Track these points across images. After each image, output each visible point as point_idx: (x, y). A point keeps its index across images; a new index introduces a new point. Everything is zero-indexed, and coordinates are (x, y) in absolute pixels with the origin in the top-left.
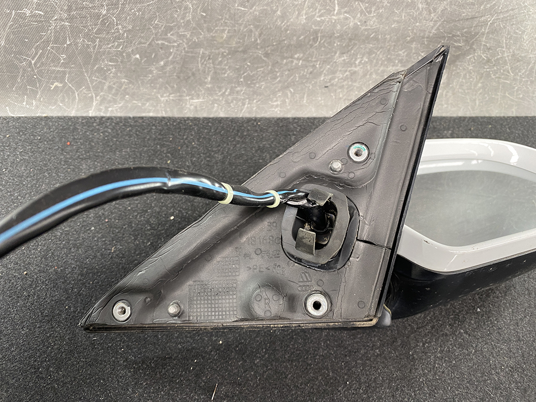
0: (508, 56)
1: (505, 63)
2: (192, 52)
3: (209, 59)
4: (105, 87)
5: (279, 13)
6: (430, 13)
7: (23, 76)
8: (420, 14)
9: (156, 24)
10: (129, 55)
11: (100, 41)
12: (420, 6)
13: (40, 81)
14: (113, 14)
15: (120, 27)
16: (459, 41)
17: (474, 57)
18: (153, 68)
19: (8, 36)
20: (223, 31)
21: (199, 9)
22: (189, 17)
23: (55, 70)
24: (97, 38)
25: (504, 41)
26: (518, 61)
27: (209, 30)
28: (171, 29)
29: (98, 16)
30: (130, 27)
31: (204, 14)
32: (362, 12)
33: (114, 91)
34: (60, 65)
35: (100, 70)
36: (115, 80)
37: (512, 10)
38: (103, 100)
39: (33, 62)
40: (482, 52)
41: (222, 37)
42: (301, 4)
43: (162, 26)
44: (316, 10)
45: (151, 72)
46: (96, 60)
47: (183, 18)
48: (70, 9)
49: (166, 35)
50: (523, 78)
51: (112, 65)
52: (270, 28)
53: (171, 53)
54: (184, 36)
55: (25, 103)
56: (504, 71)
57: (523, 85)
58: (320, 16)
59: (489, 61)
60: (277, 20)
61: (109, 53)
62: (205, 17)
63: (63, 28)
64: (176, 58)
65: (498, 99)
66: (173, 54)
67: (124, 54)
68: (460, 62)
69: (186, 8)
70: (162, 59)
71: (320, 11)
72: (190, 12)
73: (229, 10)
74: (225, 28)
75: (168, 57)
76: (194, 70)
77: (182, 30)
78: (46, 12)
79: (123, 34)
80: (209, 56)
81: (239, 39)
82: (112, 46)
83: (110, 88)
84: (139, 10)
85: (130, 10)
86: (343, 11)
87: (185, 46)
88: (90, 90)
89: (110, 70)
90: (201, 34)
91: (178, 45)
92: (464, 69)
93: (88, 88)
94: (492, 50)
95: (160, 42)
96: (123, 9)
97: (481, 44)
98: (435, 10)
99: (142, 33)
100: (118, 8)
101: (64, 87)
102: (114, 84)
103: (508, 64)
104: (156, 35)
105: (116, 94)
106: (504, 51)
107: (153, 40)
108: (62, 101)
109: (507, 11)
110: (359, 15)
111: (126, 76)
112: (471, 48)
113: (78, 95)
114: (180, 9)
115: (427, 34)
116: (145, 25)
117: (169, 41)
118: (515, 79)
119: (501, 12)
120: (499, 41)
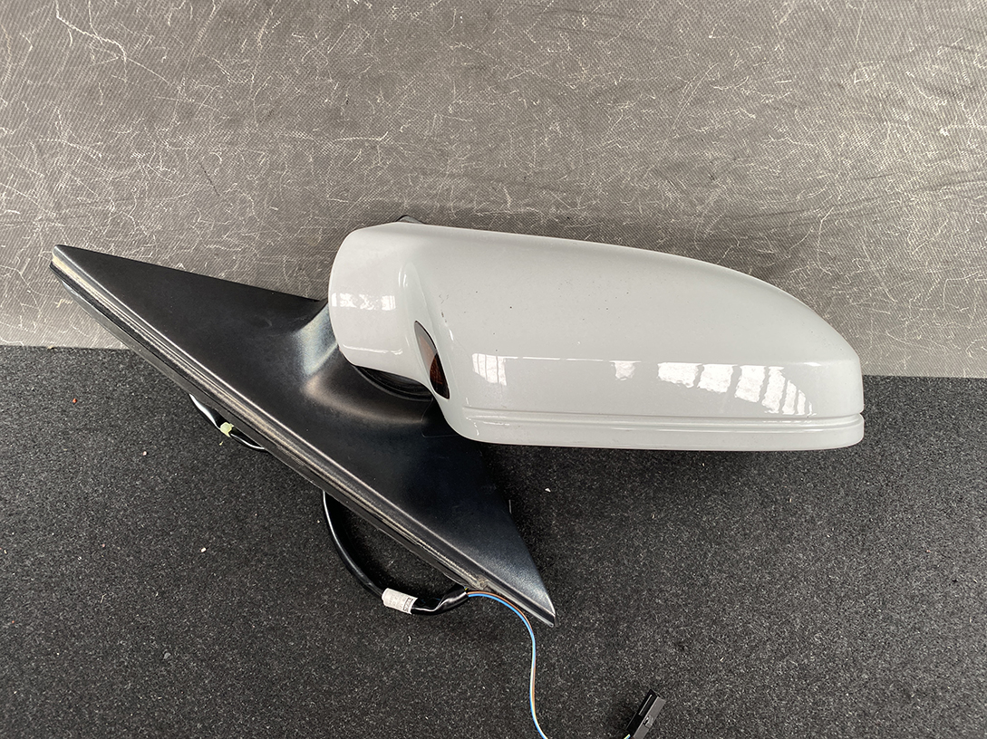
0: (879, 271)
1: (875, 282)
2: (269, 260)
3: (300, 269)
6: (694, 206)
7: (10, 289)
8: (674, 206)
9: (200, 223)
12: (670, 195)
13: (37, 297)
14: (128, 212)
15: (142, 227)
16: (764, 246)
17: (804, 270)
20: (314, 231)
21: (265, 203)
22: (251, 213)
23: (56, 283)
24: (111, 241)
25: (864, 247)
26: (904, 279)
27: (290, 230)
28: (226, 229)
29: (105, 214)
30: (159, 227)
31: (276, 209)
32: (559, 205)
37: (868, 200)
39: (21, 273)
40: (819, 263)
41: (315, 240)
42: (442, 194)
43: (210, 225)
44: (472, 202)
47: (242, 215)
48: (58, 206)
49: (220, 236)
50: (920, 307)
53: (234, 261)
54: (251, 238)
55: (21, 325)
56: (875, 294)
57: (921, 318)
58: (482, 211)
59: (838, 278)
62: (278, 212)
63: (55, 230)
64: (244, 268)
65: (868, 341)
66: (238, 262)
69: (243, 201)
70: (223, 270)
71: (480, 203)
72: (250, 206)
73: (317, 203)
74: (318, 227)
75: (232, 267)
76: (278, 284)
77: (244, 230)
78: (23, 211)
79: (151, 236)
80: (300, 265)
82: (138, 252)
84: (168, 205)
85: (153, 206)
86: (523, 203)
87: (256, 252)
90: (278, 236)
91: (244, 250)
94: (840, 260)
95: (212, 247)
97: (814, 251)
98: (701, 201)
99: (179, 234)
100: (133, 203)
103: (883, 284)
104: (203, 237)
106: (868, 263)
107: (200, 243)
108: (78, 323)
109: (858, 202)
110: (554, 210)
112: (795, 253)
114: (233, 202)
115: (696, 235)
116: (183, 224)
117: (226, 244)
118: (900, 309)
119: (843, 204)
120: (853, 247)
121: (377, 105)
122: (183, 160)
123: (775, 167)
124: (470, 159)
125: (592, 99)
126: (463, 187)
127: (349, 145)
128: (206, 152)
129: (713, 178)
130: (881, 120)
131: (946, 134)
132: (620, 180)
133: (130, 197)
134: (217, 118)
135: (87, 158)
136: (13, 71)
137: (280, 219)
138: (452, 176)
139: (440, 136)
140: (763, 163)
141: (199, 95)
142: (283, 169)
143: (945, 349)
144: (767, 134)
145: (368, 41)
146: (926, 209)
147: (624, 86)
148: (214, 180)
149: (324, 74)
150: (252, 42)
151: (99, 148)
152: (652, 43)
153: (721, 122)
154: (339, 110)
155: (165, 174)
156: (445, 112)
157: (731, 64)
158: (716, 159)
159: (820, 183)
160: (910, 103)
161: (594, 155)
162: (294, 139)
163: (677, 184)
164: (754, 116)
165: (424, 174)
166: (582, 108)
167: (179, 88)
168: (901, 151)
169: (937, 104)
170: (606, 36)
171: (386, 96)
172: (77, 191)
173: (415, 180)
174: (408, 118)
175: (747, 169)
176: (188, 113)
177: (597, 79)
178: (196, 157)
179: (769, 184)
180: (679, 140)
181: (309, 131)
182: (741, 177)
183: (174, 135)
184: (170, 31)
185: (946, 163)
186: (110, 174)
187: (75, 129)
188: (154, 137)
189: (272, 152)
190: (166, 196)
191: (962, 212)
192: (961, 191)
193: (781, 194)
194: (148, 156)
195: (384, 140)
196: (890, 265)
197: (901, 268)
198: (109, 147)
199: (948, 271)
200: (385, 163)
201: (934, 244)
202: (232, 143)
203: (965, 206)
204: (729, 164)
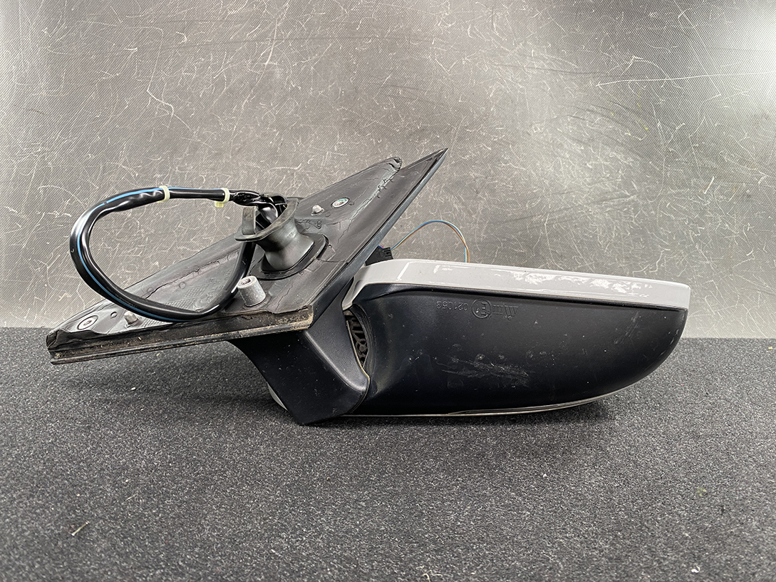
0: (591, 265)
6: (471, 215)
7: (34, 283)
8: (460, 215)
9: (179, 229)
10: (147, 262)
11: (121, 246)
12: (456, 206)
13: (50, 290)
14: (138, 217)
15: (142, 230)
16: (517, 247)
17: (546, 266)
19: (31, 238)
21: (223, 213)
22: (213, 220)
23: (68, 278)
24: (118, 242)
25: (576, 246)
28: (194, 233)
29: (123, 219)
30: (152, 231)
31: (229, 218)
34: (74, 272)
39: (48, 268)
40: (554, 260)
43: (185, 230)
46: (113, 266)
47: (207, 222)
49: (189, 240)
51: (128, 274)
54: (208, 241)
55: (25, 317)
61: (128, 259)
62: (229, 221)
67: (143, 261)
69: (210, 212)
72: (214, 215)
77: (205, 234)
78: (74, 215)
79: (145, 238)
82: (132, 251)
84: (164, 214)
85: (155, 213)
95: (182, 248)
97: (548, 250)
98: (474, 210)
99: (164, 237)
100: (143, 211)
101: (73, 298)
104: (178, 240)
106: (583, 260)
107: (175, 245)
108: (67, 315)
109: (561, 211)
114: (204, 213)
115: (476, 239)
116: (168, 229)
119: (553, 212)
120: (570, 247)
121: (298, 146)
123: (509, 184)
125: (408, 138)
127: (279, 171)
128: (197, 175)
129: (477, 193)
130: (555, 156)
131: (591, 167)
134: (210, 152)
135: (129, 177)
136: (112, 119)
137: (229, 226)
139: (329, 166)
140: (502, 181)
141: (204, 137)
144: (499, 160)
145: (297, 107)
146: (600, 217)
147: (423, 130)
149: (272, 126)
150: (239, 107)
151: (137, 170)
152: (433, 103)
153: (474, 152)
154: (277, 148)
156: (333, 150)
157: (472, 116)
158: (477, 178)
159: (535, 196)
160: (566, 146)
162: (249, 167)
163: (459, 198)
164: (490, 149)
166: (403, 144)
167: (195, 132)
168: (572, 176)
169: (579, 149)
170: (412, 100)
171: (303, 141)
174: (313, 154)
175: (494, 185)
176: (195, 148)
177: (409, 125)
178: (191, 178)
179: (508, 196)
180: (455, 165)
181: (258, 162)
182: (493, 192)
183: (183, 163)
184: (200, 99)
185: (598, 185)
187: (129, 157)
188: (172, 163)
189: (235, 176)
191: (620, 220)
192: (614, 205)
193: (516, 203)
194: (163, 177)
195: (299, 169)
196: (596, 261)
197: (603, 263)
198: (143, 170)
199: (631, 265)
200: (297, 186)
201: (615, 244)
202: (213, 169)
203: (621, 216)
204: (484, 182)
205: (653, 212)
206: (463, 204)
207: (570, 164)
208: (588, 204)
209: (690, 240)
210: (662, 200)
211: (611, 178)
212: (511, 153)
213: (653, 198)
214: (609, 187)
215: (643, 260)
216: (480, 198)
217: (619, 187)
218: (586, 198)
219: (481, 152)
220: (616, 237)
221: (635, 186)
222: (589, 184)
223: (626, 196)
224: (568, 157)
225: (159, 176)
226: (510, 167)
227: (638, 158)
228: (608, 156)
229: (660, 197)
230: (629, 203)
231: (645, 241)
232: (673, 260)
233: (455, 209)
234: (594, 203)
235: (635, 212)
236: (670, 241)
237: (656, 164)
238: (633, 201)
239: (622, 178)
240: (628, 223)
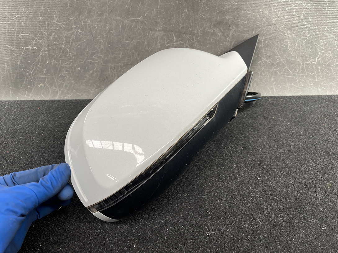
0: (284, 61)
1: (284, 65)
2: (105, 66)
3: (114, 69)
4: (64, 86)
5: (146, 43)
6: (226, 38)
7: (26, 80)
8: (221, 38)
9: (87, 52)
10: (75, 68)
11: (62, 61)
12: (219, 34)
13: (34, 83)
14: (67, 47)
15: (71, 53)
17: (262, 62)
18: (87, 75)
19: (21, 60)
20: (119, 54)
21: (106, 43)
22: (102, 47)
23: (41, 77)
24: (60, 59)
25: (277, 52)
26: (292, 64)
27: (113, 53)
28: (94, 53)
29: (61, 48)
30: (75, 53)
31: (109, 45)
32: (189, 40)
33: (68, 88)
34: (43, 74)
35: (62, 76)
36: (69, 82)
37: (273, 33)
38: (63, 92)
39: (31, 73)
40: (266, 59)
41: (119, 57)
42: (156, 38)
43: (90, 52)
44: (164, 40)
45: (86, 77)
46: (60, 71)
47: (99, 48)
48: (48, 46)
49: (92, 57)
50: (300, 74)
51: (67, 74)
52: (143, 51)
53: (95, 66)
54: (101, 57)
55: (26, 95)
56: (285, 70)
57: (301, 78)
58: (167, 44)
59: (272, 64)
60: (145, 47)
61: (66, 67)
62: (110, 47)
63: (45, 55)
64: (98, 69)
65: (287, 87)
66: (96, 67)
67: (73, 68)
68: (255, 65)
69: (101, 43)
70: (91, 70)
71: (167, 41)
72: (102, 44)
73: (121, 43)
74: (120, 52)
75: (94, 69)
76: (107, 75)
77: (99, 54)
78: (38, 48)
79: (72, 57)
80: (114, 67)
81: (128, 57)
82: (67, 63)
83: (66, 86)
84: (79, 45)
85: (75, 45)
86: (178, 40)
87: (102, 62)
88: (57, 88)
89: (66, 76)
90: (109, 56)
91: (98, 62)
92: (259, 70)
93: (56, 86)
94: (271, 57)
95: (89, 61)
96: (72, 44)
97: (263, 54)
98: (228, 35)
99: (81, 56)
100: (69, 44)
101: (45, 86)
102: (68, 84)
103: (286, 66)
104: (87, 57)
105: (69, 90)
106: (280, 58)
107: (86, 60)
108: (43, 94)
109: (270, 34)
110: (187, 42)
111: (74, 80)
112: (258, 56)
113: (51, 90)
114: (98, 43)
116: (82, 52)
117: (93, 59)
118: (294, 75)
119: (266, 35)
120: (274, 52)
121: (139, 7)
122: (86, 28)
123: (245, 21)
124: (164, 24)
126: (162, 34)
127: (131, 21)
128: (93, 25)
129: (230, 26)
130: (270, 5)
131: (288, 10)
132: (205, 29)
133: (69, 42)
134: (97, 13)
135: (61, 28)
137: (110, 49)
138: (159, 31)
139: (155, 16)
140: (242, 20)
141: (94, 5)
142: (113, 31)
143: (312, 89)
144: (241, 9)
146: (290, 36)
148: (94, 35)
151: (64, 24)
153: (228, 6)
154: (129, 9)
155: (80, 33)
156: (157, 8)
158: (229, 19)
159: (258, 27)
161: (197, 20)
162: (117, 20)
163: (220, 30)
164: (236, 3)
165: (151, 30)
166: (193, 3)
167: (89, 3)
168: (278, 16)
171: (142, 4)
172: (55, 39)
173: (149, 33)
174: (147, 11)
175: (238, 22)
176: (90, 11)
179: (245, 28)
180: (219, 13)
181: (121, 17)
182: (237, 26)
183: (85, 19)
185: (291, 20)
186: (65, 33)
187: (59, 17)
188: (80, 20)
189: (110, 24)
190: (79, 41)
191: (300, 38)
192: (298, 30)
193: (248, 31)
194: (77, 27)
195: (141, 19)
196: (286, 58)
197: (290, 59)
198: (67, 24)
199: (303, 60)
200: (140, 27)
201: (296, 50)
202: (100, 21)
203: (301, 35)
204: (233, 21)
205: (318, 32)
206: (222, 32)
207: (277, 9)
208: (285, 30)
209: (335, 46)
210: (324, 26)
211: (298, 15)
212: (247, 5)
213: (319, 25)
214: (296, 20)
215: (310, 57)
216: (231, 30)
217: (302, 20)
218: (284, 27)
219: (232, 6)
220: (298, 46)
221: (310, 19)
222: (286, 19)
223: (305, 25)
224: (276, 5)
225: (74, 26)
226: (246, 13)
227: (314, 4)
228: (298, 3)
229: (322, 25)
230: (306, 28)
231: (312, 48)
232: (325, 57)
233: (218, 35)
234: (287, 29)
235: (309, 33)
236: (325, 47)
237: (322, 7)
238: (308, 27)
239: (304, 15)
240: (304, 38)
